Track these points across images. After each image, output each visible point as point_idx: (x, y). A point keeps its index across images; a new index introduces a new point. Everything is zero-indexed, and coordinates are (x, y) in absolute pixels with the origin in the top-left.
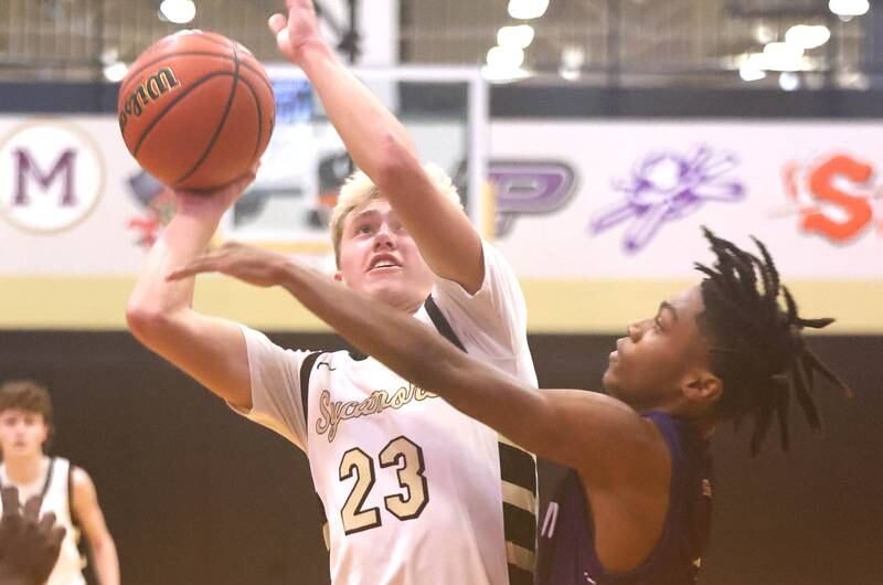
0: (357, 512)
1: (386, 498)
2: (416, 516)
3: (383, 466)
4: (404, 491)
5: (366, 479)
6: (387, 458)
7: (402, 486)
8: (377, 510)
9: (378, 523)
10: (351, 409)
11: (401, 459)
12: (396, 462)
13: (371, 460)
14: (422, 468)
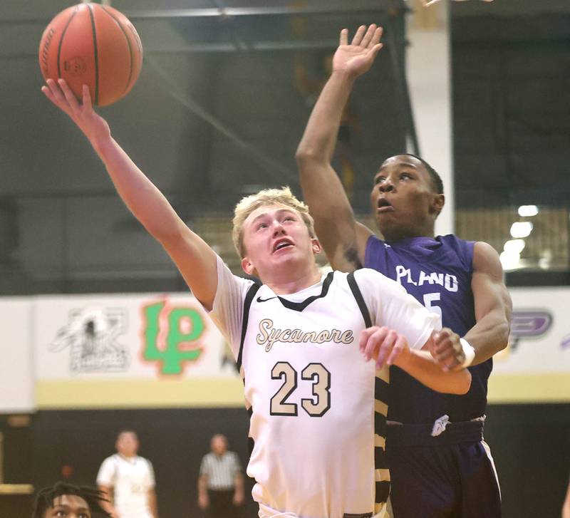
0: (282, 403)
1: (302, 400)
2: (321, 415)
3: (303, 379)
4: (315, 398)
5: (290, 384)
6: (308, 374)
7: (314, 394)
8: (296, 405)
9: (296, 414)
10: (286, 336)
11: (316, 377)
12: (312, 379)
13: (296, 373)
14: (329, 387)
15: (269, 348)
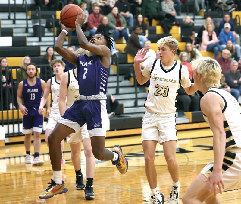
0: (157, 93)
1: (162, 93)
2: (166, 97)
4: (165, 93)
5: (160, 90)
6: (164, 88)
8: (160, 94)
9: (160, 96)
10: (160, 79)
12: (165, 89)
13: (161, 88)
14: (168, 91)
15: (155, 81)
